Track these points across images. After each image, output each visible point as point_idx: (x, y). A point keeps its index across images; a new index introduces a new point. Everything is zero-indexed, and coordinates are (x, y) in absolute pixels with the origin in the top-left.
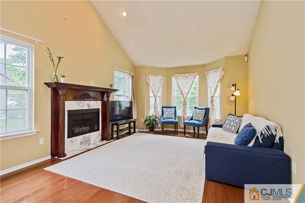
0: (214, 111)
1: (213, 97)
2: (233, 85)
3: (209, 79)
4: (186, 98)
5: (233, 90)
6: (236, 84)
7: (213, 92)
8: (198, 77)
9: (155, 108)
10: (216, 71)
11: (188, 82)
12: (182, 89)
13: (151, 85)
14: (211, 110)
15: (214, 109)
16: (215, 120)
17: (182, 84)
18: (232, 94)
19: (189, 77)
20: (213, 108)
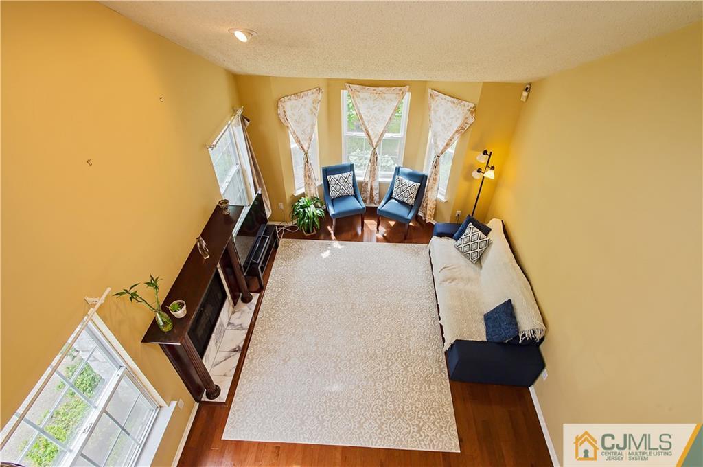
0: (437, 183)
1: (439, 157)
2: (485, 152)
3: (435, 113)
4: (376, 146)
5: (483, 162)
6: (491, 153)
7: (441, 148)
8: (408, 95)
9: (308, 176)
10: (454, 103)
11: (383, 107)
12: (368, 122)
13: (292, 124)
14: (431, 181)
15: (438, 180)
16: (436, 200)
17: (369, 112)
18: (479, 169)
19: (385, 95)
20: (435, 179)
